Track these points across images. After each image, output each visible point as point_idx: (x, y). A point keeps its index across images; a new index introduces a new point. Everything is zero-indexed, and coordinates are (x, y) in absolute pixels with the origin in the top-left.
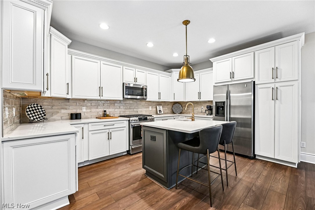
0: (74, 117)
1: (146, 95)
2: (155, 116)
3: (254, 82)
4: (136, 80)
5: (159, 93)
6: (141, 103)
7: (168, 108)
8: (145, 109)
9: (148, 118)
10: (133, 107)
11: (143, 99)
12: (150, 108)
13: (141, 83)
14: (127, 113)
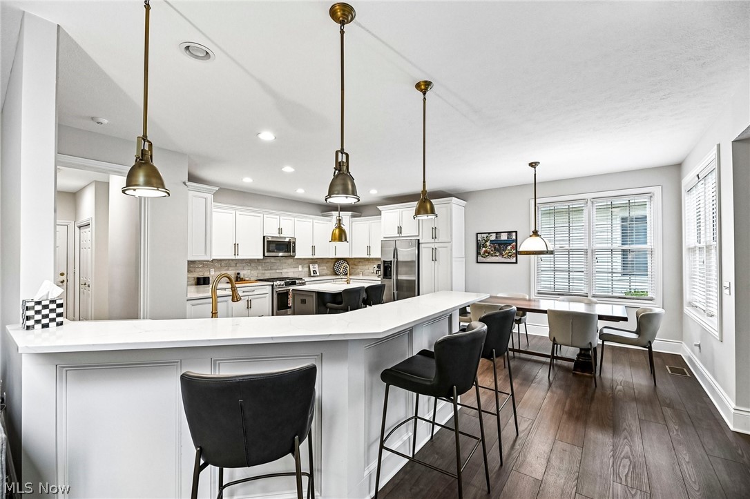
0: (202, 281)
1: (294, 251)
2: (306, 279)
3: (419, 240)
4: (280, 230)
5: (313, 247)
6: (286, 261)
7: (327, 267)
8: (293, 270)
9: (297, 282)
10: (275, 267)
11: (291, 256)
12: (300, 268)
13: (287, 235)
14: (267, 276)
